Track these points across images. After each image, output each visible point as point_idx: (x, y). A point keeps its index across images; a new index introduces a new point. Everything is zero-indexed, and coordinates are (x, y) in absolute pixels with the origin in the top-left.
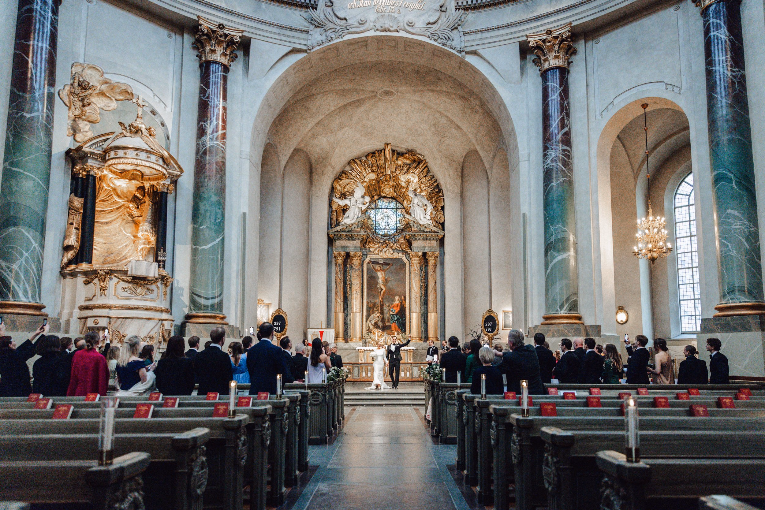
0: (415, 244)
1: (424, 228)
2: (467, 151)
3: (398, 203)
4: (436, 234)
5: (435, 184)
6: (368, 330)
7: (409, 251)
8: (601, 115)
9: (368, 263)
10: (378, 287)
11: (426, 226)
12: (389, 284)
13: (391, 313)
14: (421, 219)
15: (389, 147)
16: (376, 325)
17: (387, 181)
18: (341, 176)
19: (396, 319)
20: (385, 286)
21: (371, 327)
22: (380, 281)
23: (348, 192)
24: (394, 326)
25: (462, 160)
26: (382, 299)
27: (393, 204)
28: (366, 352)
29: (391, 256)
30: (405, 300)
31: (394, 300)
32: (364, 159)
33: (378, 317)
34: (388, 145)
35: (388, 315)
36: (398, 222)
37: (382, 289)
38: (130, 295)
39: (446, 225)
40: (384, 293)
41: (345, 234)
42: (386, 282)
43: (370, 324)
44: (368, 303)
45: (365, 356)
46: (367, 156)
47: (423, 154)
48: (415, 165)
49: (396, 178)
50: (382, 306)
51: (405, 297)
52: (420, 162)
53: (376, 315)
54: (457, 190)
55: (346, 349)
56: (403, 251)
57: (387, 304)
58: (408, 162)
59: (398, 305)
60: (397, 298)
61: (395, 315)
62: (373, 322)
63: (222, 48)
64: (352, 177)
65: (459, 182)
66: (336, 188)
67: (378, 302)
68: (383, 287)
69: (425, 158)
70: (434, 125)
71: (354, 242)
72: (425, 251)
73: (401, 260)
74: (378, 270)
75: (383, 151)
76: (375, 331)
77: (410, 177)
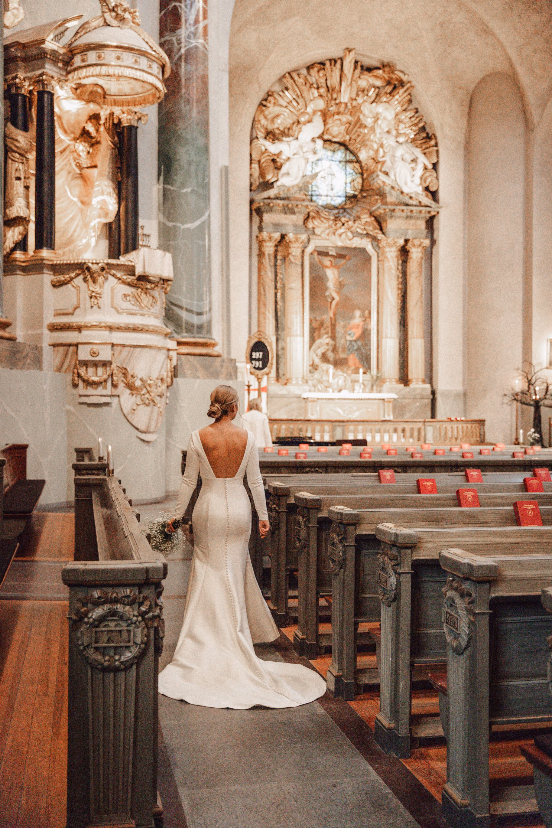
0: (391, 225)
1: (407, 200)
2: (485, 73)
3: (348, 152)
4: (429, 209)
5: (421, 125)
6: (312, 365)
7: (380, 236)
9: (312, 254)
10: (327, 294)
11: (413, 195)
12: (345, 290)
13: (349, 338)
14: (406, 184)
15: (352, 54)
16: (325, 358)
17: (338, 113)
18: (266, 100)
19: (355, 347)
20: (339, 292)
21: (317, 361)
22: (331, 284)
23: (278, 129)
24: (353, 359)
25: (473, 87)
26: (335, 314)
27: (340, 154)
28: (320, 401)
29: (348, 244)
30: (370, 317)
31: (352, 317)
32: (304, 72)
33: (328, 344)
34: (350, 51)
35: (343, 341)
36: (349, 185)
37: (333, 299)
38: (135, 308)
39: (442, 195)
40: (337, 305)
41: (281, 202)
42: (340, 286)
43: (314, 356)
44: (311, 320)
45: (318, 408)
46: (309, 68)
47: (406, 72)
48: (389, 89)
49: (355, 110)
50: (333, 326)
51: (370, 313)
52: (402, 84)
53: (325, 341)
54: (461, 138)
55: (283, 396)
56: (368, 235)
57: (342, 323)
58: (378, 83)
59: (358, 325)
60: (358, 313)
61: (355, 341)
62: (320, 352)
64: (285, 104)
65: (463, 123)
66: (259, 121)
68: (335, 295)
69: (410, 78)
70: (442, 24)
71: (294, 217)
72: (407, 237)
73: (363, 251)
74: (327, 267)
75: (339, 62)
76: (325, 366)
77: (380, 108)
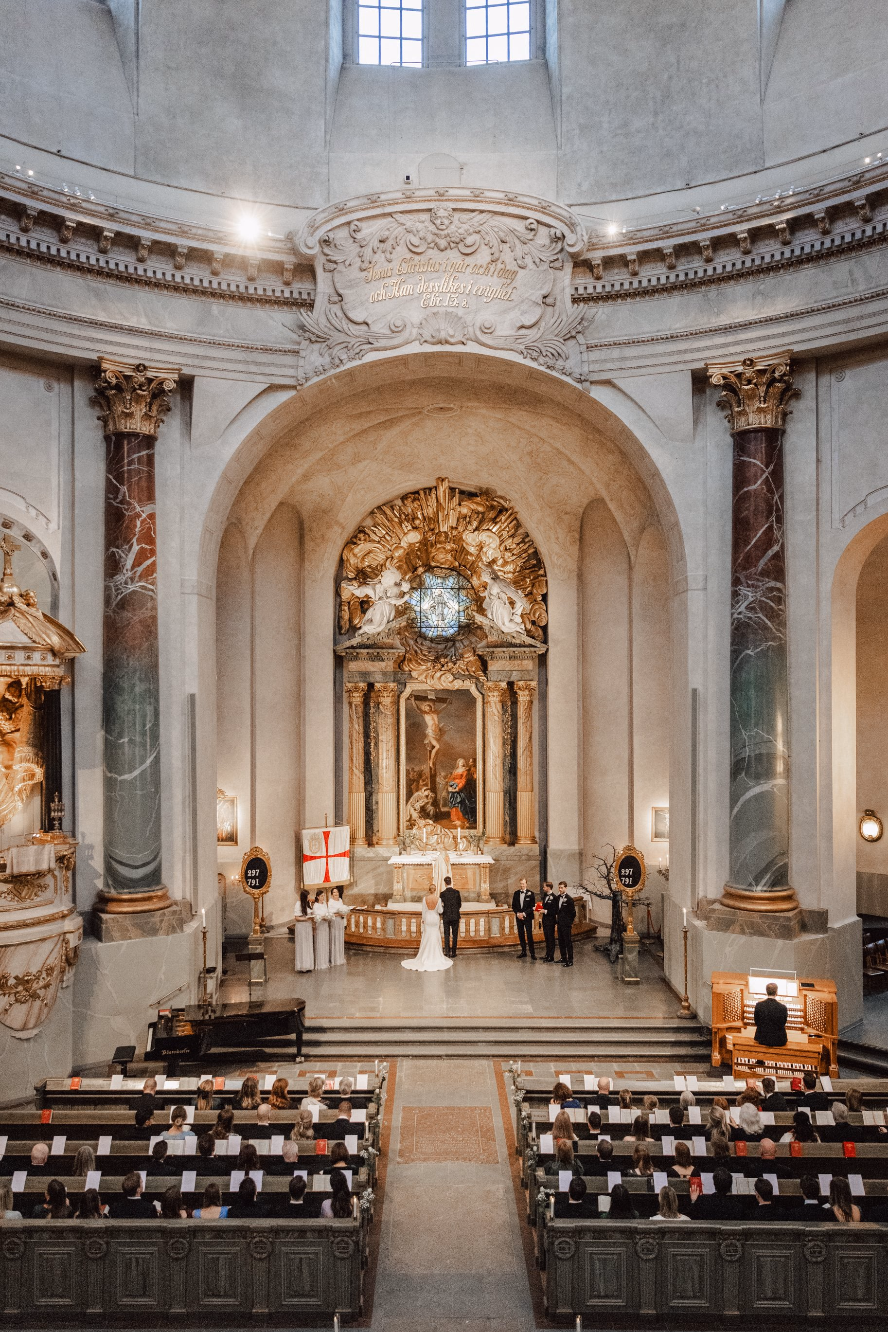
0: (493, 667)
1: (509, 638)
2: (591, 499)
3: (461, 578)
4: (532, 649)
5: (531, 551)
6: (409, 821)
7: (482, 678)
8: (843, 520)
9: (408, 698)
10: (426, 742)
12: (446, 737)
13: (450, 789)
14: (504, 624)
15: (446, 484)
16: (424, 813)
17: (440, 543)
18: (356, 537)
19: (459, 800)
20: (438, 740)
21: (415, 815)
22: (430, 731)
23: (369, 567)
24: (456, 813)
25: (581, 510)
26: (434, 764)
27: (451, 582)
28: (406, 867)
29: (450, 687)
30: (475, 766)
31: (454, 767)
32: (399, 502)
33: (427, 796)
34: (443, 480)
35: (444, 794)
36: (462, 614)
37: (433, 747)
38: (12, 903)
39: (551, 630)
40: (437, 753)
41: (365, 651)
42: (441, 733)
43: (412, 810)
44: (408, 772)
45: (405, 875)
46: (404, 498)
47: (508, 498)
48: (492, 514)
49: (458, 540)
50: (433, 777)
51: (475, 760)
52: (502, 510)
53: (423, 795)
54: (573, 565)
55: (370, 859)
56: (470, 677)
57: (443, 774)
58: (481, 509)
59: (462, 775)
60: (461, 762)
61: (458, 793)
62: (418, 806)
63: (144, 404)
64: (377, 539)
65: (575, 549)
66: (348, 560)
67: (427, 771)
68: (434, 743)
69: (512, 504)
70: (530, 454)
71: (383, 664)
72: (511, 680)
73: (467, 692)
74: (425, 712)
75: (434, 491)
76: (422, 822)
77: (483, 537)
